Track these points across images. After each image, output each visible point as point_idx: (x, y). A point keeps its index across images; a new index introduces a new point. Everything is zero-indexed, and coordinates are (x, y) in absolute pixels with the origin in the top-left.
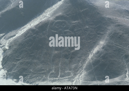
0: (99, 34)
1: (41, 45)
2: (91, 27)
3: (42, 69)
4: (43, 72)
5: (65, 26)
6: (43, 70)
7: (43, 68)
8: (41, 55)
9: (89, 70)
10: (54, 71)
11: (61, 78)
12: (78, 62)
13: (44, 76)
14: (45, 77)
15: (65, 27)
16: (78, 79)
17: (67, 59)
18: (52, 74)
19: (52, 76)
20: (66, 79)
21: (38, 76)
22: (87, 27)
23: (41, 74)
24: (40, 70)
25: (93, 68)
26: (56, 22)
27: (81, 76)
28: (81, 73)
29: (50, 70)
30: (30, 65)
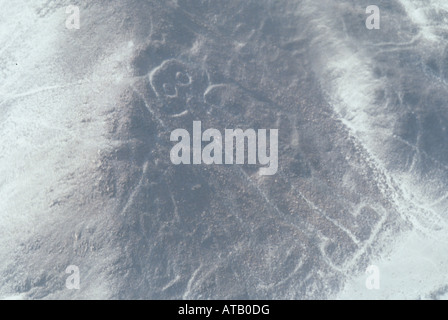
0: (290, 47)
1: (198, 186)
2: (252, 40)
3: (289, 257)
4: (301, 263)
5: (190, 78)
6: (294, 257)
7: (288, 253)
8: (232, 218)
9: (410, 162)
10: (326, 239)
11: (369, 242)
12: (344, 164)
13: (321, 273)
14: (326, 271)
15: (191, 81)
16: (411, 207)
17: (308, 174)
18: (331, 248)
19: (342, 255)
20: (386, 233)
21: (304, 286)
22: (241, 45)
23: (304, 276)
24: (286, 263)
25: (416, 147)
26: (151, 79)
27: (406, 196)
28: (396, 188)
29: (312, 242)
30: (239, 272)
